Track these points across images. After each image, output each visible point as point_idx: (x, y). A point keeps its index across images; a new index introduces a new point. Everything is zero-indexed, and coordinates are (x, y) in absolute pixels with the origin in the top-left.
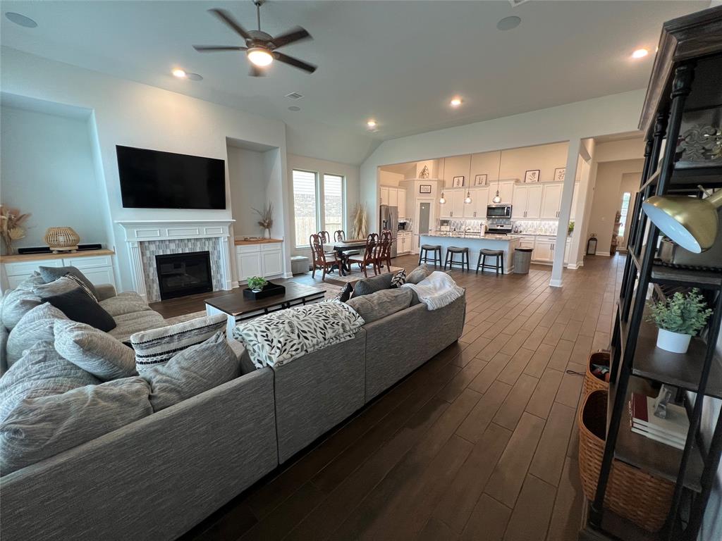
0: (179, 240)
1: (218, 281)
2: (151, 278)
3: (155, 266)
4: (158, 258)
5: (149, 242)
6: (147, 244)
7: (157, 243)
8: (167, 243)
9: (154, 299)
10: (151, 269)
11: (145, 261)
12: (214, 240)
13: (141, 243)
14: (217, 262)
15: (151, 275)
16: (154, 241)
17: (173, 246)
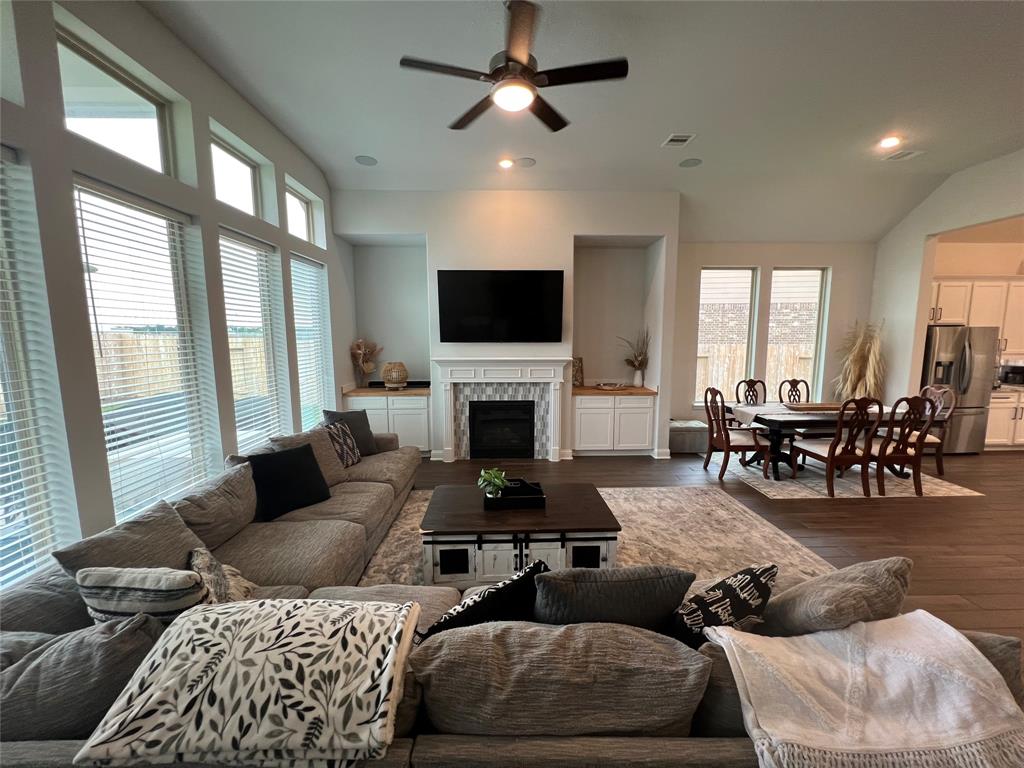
0: (497, 383)
1: (543, 445)
2: (462, 428)
3: (468, 414)
4: (472, 404)
5: (464, 384)
6: (462, 387)
7: (473, 386)
8: (484, 386)
9: (463, 455)
10: (463, 418)
11: (458, 407)
12: (542, 386)
13: (455, 385)
14: (543, 419)
15: (462, 426)
16: (470, 384)
17: (489, 391)
